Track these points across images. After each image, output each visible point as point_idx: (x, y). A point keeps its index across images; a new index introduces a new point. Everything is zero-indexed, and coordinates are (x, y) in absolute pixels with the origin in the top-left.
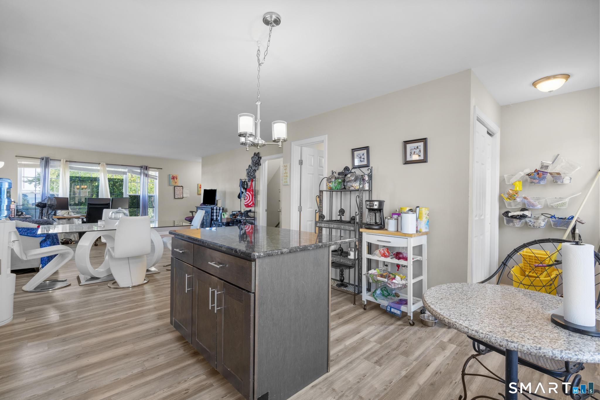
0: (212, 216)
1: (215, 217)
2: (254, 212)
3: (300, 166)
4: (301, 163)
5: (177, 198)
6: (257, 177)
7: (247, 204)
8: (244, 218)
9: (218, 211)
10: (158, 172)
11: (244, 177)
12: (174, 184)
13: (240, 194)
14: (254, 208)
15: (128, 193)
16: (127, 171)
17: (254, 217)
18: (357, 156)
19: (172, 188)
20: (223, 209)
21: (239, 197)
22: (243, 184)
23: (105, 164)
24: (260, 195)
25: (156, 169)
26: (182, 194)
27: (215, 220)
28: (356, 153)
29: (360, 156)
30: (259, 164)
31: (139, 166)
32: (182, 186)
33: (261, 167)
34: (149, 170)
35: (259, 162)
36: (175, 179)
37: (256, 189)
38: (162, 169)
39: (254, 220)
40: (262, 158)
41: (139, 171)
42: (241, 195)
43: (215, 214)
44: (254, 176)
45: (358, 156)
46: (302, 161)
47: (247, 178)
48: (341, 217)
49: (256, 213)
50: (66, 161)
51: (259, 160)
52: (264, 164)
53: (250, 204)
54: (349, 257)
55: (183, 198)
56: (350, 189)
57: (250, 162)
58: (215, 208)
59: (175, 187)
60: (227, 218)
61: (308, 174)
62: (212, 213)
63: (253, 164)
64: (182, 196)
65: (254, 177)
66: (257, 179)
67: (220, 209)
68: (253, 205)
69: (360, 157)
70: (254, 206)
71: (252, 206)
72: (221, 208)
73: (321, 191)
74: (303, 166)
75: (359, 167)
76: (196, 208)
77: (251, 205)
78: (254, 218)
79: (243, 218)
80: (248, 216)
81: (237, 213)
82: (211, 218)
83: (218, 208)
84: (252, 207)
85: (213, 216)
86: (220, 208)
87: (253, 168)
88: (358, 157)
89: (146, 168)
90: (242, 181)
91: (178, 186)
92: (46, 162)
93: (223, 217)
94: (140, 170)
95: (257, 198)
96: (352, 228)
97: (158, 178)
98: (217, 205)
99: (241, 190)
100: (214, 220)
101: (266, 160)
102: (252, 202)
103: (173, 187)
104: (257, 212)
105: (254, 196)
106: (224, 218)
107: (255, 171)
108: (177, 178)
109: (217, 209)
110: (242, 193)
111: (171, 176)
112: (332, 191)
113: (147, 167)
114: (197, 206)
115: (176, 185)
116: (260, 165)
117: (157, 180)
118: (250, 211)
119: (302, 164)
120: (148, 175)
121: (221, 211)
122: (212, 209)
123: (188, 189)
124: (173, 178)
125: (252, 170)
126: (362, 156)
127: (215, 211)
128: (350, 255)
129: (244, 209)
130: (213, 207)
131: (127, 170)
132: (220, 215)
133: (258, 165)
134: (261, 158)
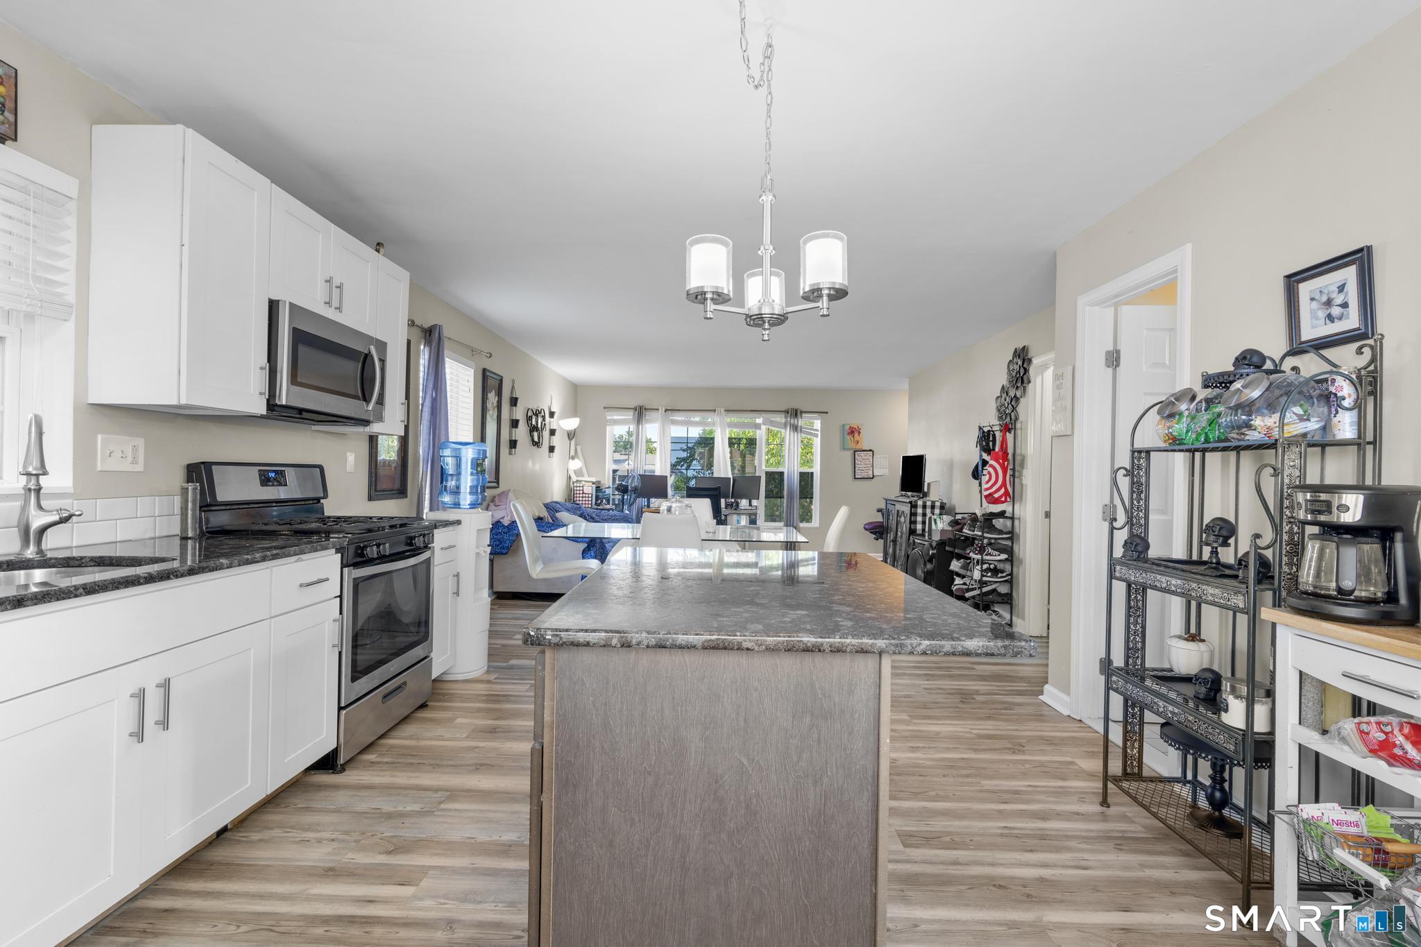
0: (913, 522)
1: (919, 527)
2: (1012, 518)
3: (1110, 370)
4: (1113, 359)
5: (860, 477)
6: (1021, 418)
7: (990, 494)
8: (980, 533)
9: (928, 511)
10: (819, 421)
11: (991, 420)
12: (854, 446)
13: (977, 467)
14: (1011, 508)
15: (764, 467)
16: (761, 422)
17: (1012, 532)
18: (1312, 299)
19: (849, 454)
20: (942, 507)
21: (976, 474)
22: (986, 440)
23: (722, 410)
24: (1027, 468)
25: (816, 415)
26: (871, 469)
27: (919, 535)
28: (1305, 289)
29: (1324, 299)
30: (1025, 381)
31: (783, 410)
32: (870, 450)
33: (1030, 387)
34: (801, 418)
35: (1024, 374)
36: (856, 435)
37: (1018, 451)
38: (827, 413)
39: (1011, 539)
40: (1035, 361)
41: (783, 420)
42: (980, 469)
43: (919, 519)
44: (1013, 414)
45: (1317, 297)
46: (1118, 352)
47: (998, 423)
48: (1214, 552)
49: (1016, 522)
50: (666, 410)
51: (1025, 369)
52: (1040, 377)
53: (996, 496)
54: (1227, 718)
55: (873, 478)
56: (1247, 438)
57: (1003, 379)
58: (920, 503)
59: (855, 451)
60: (943, 531)
61: (1145, 394)
62: (913, 514)
63: (1010, 381)
64: (871, 473)
65: (1013, 417)
66: (1021, 422)
67: (933, 507)
68: (1006, 499)
69: (1329, 303)
70: (1008, 499)
71: (1003, 499)
72: (938, 504)
73: (1140, 452)
74: (1122, 369)
75: (1320, 345)
76: (884, 501)
77: (1001, 497)
78: (1012, 535)
79: (975, 533)
80: (992, 529)
81: (963, 518)
82: (910, 527)
83: (929, 504)
84: (1003, 502)
85: (915, 522)
86: (933, 502)
87: (1012, 394)
88: (1314, 303)
89: (796, 413)
90: (984, 431)
91: (863, 451)
92: (640, 413)
93: (934, 527)
94: (786, 417)
95: (1020, 477)
96: (1239, 601)
97: (819, 433)
98: (925, 495)
99: (981, 456)
100: (918, 532)
101: (1045, 367)
102: (1003, 491)
103: (852, 452)
104: (1019, 519)
105: (1009, 472)
106: (937, 530)
107: (1017, 399)
108: (859, 433)
109: (924, 507)
110: (985, 463)
111: (847, 427)
112: (1204, 451)
113: (796, 410)
114: (886, 497)
115: (859, 447)
116: (1029, 382)
117: (817, 437)
118: (1002, 514)
119: (1118, 365)
120: (799, 429)
121: (937, 511)
122: (914, 506)
123: (886, 458)
124: (853, 431)
125: (1007, 397)
126: (1333, 296)
127: (920, 511)
128: (1226, 711)
129: (979, 508)
130: (916, 502)
131: (761, 419)
132: (927, 522)
133: (1022, 382)
134: (1030, 361)
